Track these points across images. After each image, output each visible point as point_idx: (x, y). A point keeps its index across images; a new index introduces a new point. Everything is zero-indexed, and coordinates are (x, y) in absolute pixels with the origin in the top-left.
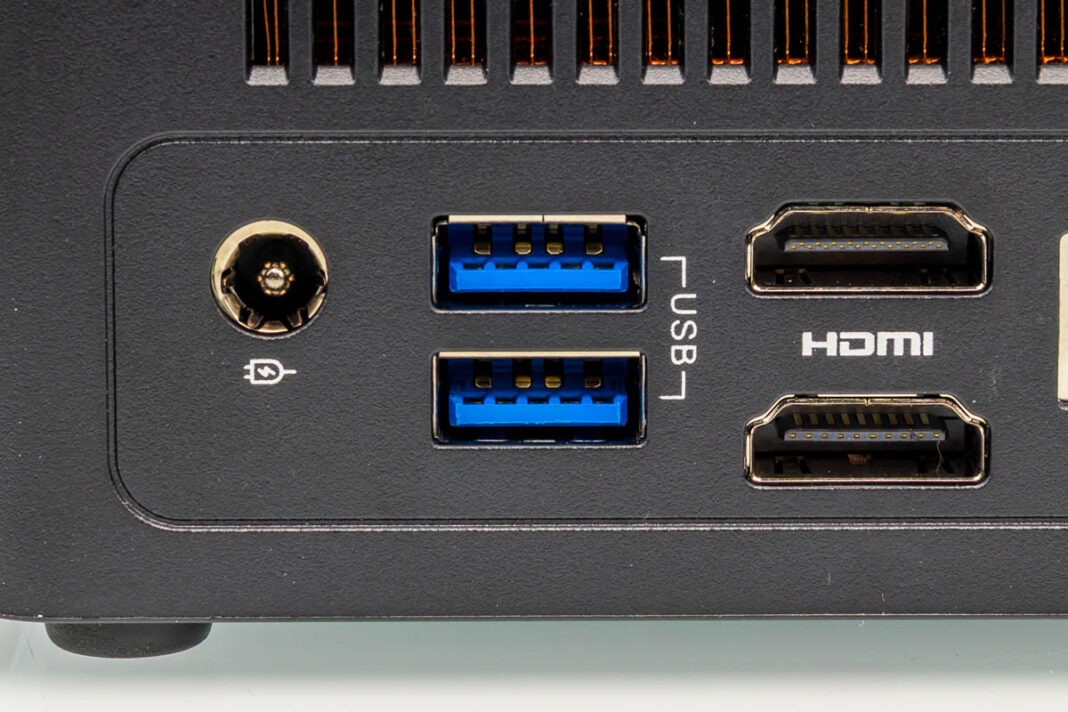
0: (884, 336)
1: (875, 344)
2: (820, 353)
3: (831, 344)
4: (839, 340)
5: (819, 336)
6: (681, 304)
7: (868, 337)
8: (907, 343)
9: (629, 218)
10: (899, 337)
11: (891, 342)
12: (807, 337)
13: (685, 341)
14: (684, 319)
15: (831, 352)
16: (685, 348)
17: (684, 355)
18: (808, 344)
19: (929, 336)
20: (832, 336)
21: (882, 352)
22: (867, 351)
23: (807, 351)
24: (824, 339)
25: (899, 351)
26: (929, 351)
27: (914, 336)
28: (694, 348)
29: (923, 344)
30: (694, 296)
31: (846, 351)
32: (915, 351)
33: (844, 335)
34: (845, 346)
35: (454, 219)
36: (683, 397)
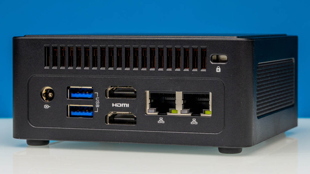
0: (123, 104)
1: (121, 105)
2: (115, 106)
3: (116, 105)
4: (117, 105)
5: (114, 104)
6: (97, 99)
7: (120, 104)
8: (126, 105)
9: (92, 88)
10: (124, 104)
11: (123, 105)
12: (113, 104)
13: (98, 104)
14: (98, 101)
15: (116, 106)
16: (98, 105)
17: (98, 106)
18: (113, 105)
19: (128, 104)
20: (116, 104)
21: (122, 106)
22: (120, 106)
23: (113, 106)
24: (115, 104)
25: (124, 106)
26: (128, 106)
27: (126, 104)
28: (99, 105)
29: (128, 105)
30: (99, 98)
31: (118, 106)
32: (127, 106)
33: (117, 104)
34: (118, 105)
35: (71, 87)
36: (97, 112)
